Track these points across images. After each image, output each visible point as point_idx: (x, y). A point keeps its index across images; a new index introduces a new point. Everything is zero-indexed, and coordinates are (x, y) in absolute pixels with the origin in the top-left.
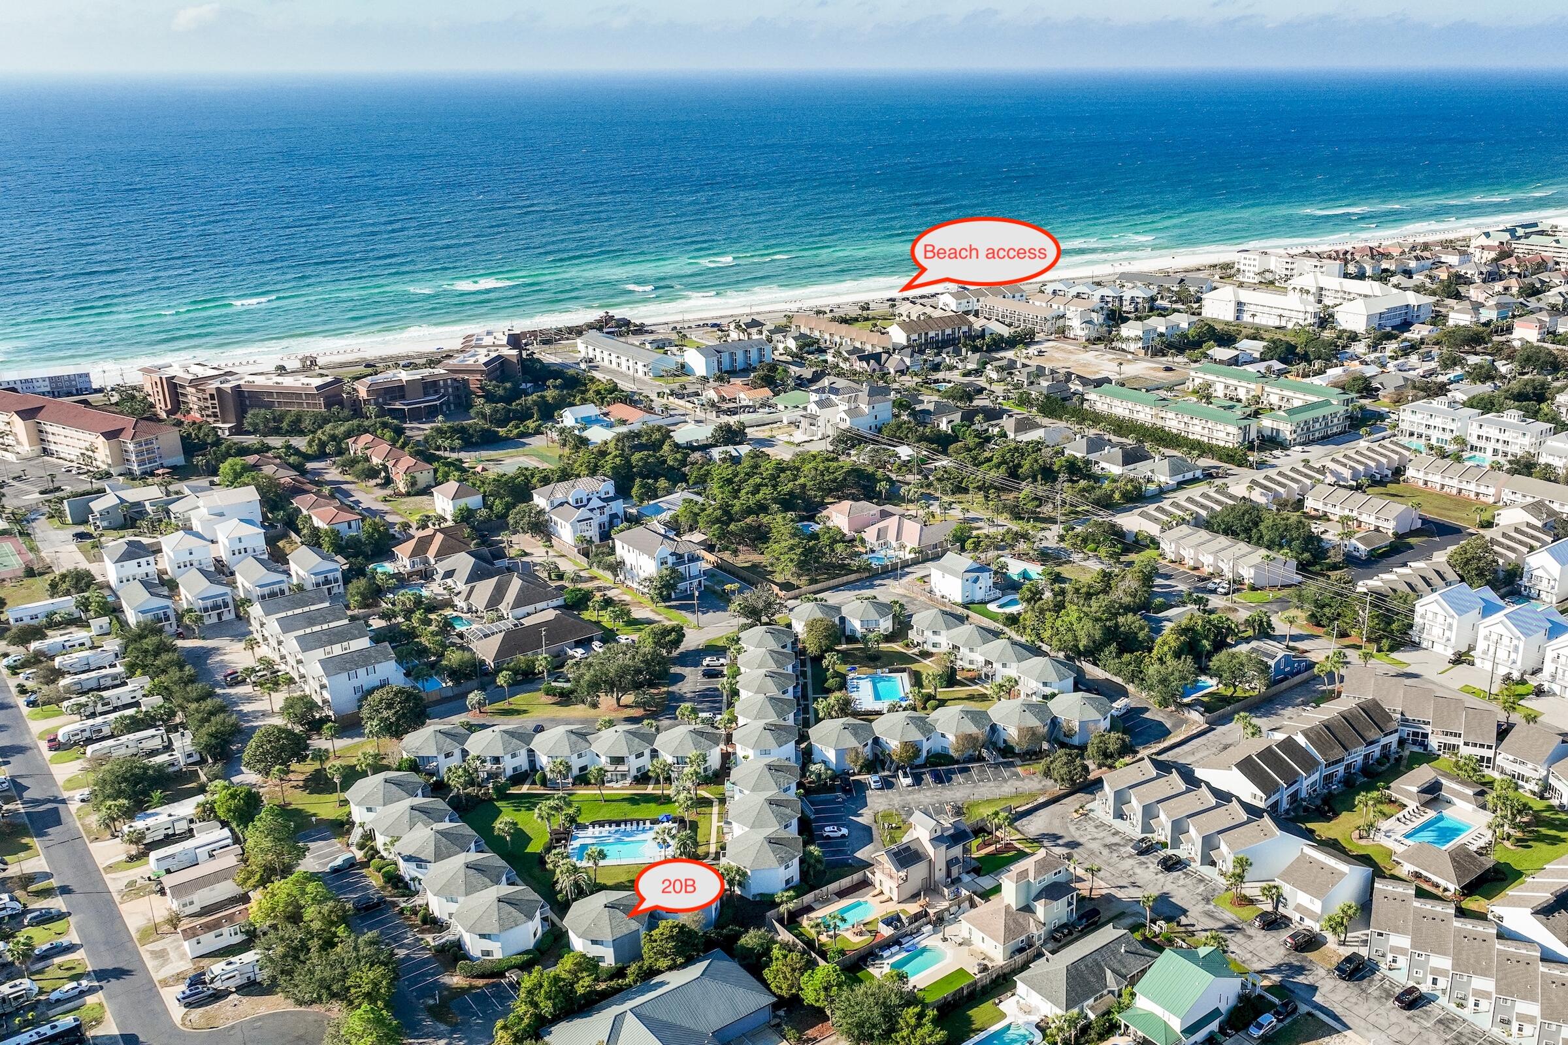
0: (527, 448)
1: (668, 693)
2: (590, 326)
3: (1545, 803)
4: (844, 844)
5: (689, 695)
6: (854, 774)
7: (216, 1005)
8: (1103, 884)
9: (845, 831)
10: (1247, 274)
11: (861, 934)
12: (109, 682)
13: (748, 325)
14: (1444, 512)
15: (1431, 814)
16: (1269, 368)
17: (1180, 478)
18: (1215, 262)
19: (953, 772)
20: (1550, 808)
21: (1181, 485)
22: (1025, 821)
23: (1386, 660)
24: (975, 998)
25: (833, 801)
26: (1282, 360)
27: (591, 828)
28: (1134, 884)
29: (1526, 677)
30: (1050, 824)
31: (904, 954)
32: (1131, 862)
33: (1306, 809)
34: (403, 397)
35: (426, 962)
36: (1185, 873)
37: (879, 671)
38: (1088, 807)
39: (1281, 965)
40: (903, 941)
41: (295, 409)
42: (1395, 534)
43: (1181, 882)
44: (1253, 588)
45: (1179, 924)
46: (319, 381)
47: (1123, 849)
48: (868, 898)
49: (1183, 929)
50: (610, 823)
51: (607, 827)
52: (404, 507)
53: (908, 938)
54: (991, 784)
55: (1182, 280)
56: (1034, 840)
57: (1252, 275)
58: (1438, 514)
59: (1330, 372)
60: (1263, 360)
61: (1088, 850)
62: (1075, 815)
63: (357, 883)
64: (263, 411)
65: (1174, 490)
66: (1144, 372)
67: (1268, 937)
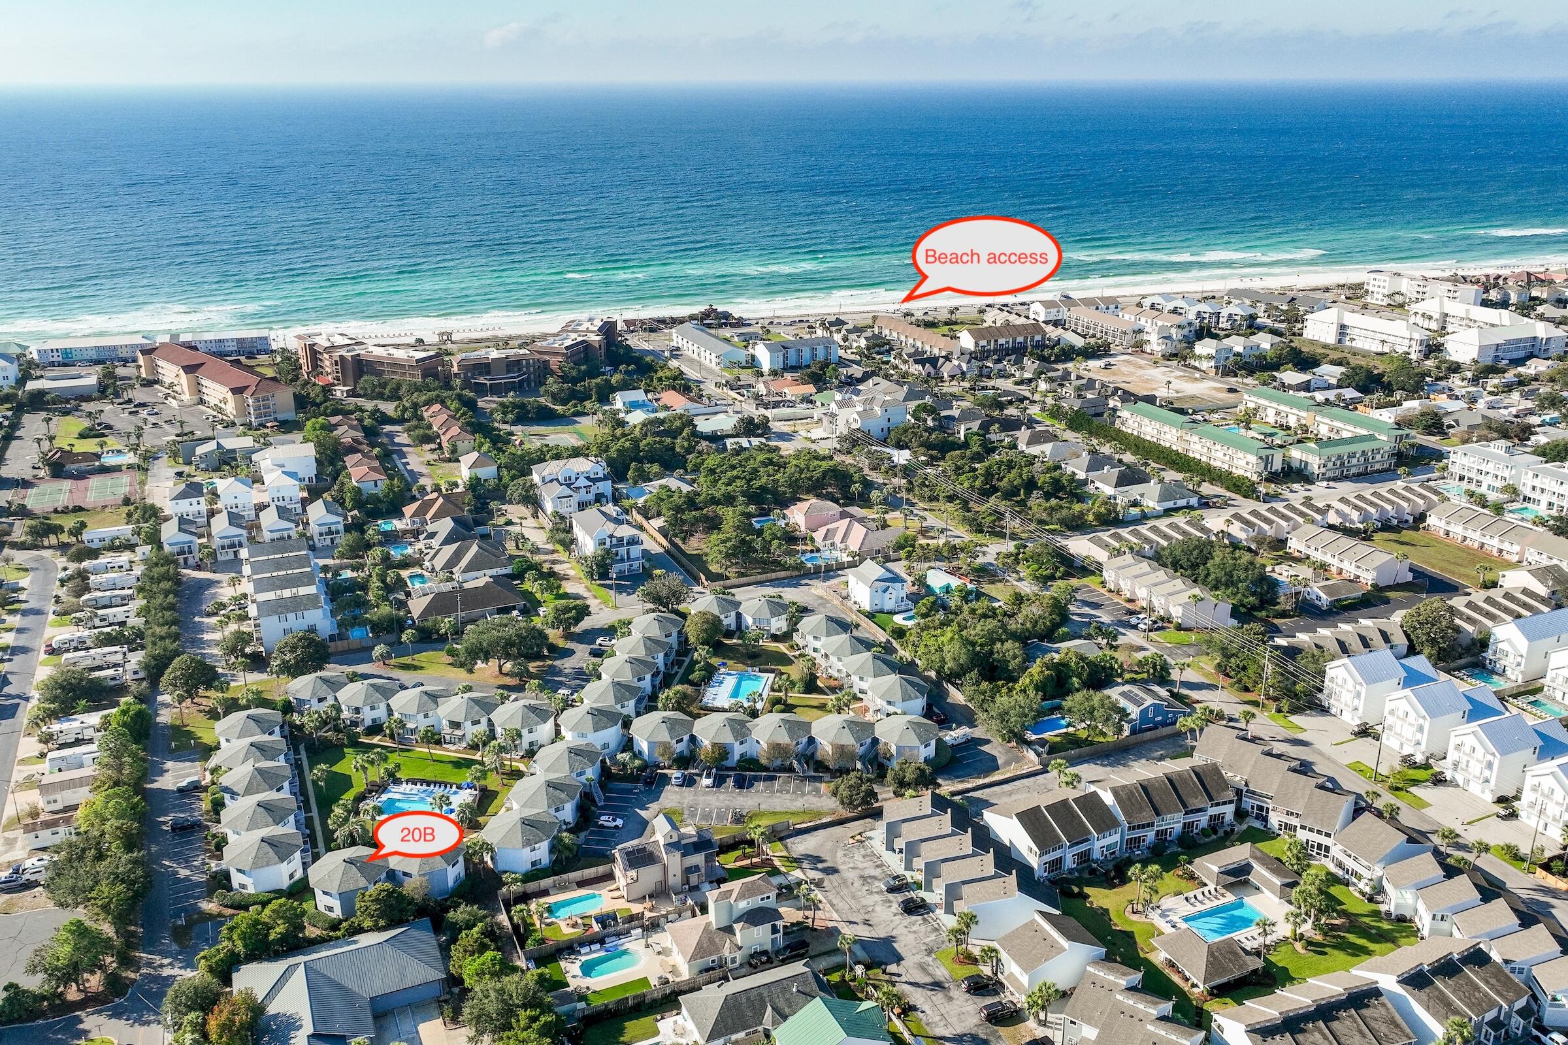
0: (577, 426)
1: (551, 666)
2: (692, 318)
3: (1373, 907)
4: (613, 835)
5: (566, 671)
6: (664, 768)
7: (21, 894)
8: (835, 916)
9: (619, 822)
10: (1376, 295)
11: (574, 926)
12: (119, 601)
13: (832, 324)
14: (1452, 567)
15: (1230, 898)
16: (1339, 396)
17: (1170, 504)
18: (1342, 282)
19: (757, 779)
20: (1376, 914)
21: (1167, 512)
22: (798, 839)
23: (1282, 722)
24: (639, 1011)
25: (630, 791)
26: (1358, 388)
27: (404, 784)
28: (866, 922)
29: (1431, 761)
30: (822, 845)
31: (602, 953)
32: (877, 898)
33: (1093, 872)
34: (488, 373)
35: (198, 885)
36: (925, 920)
37: (750, 669)
38: (868, 834)
39: (965, 1035)
40: (607, 940)
41: (397, 377)
42: (1375, 586)
43: (914, 928)
44: (1179, 628)
45: (884, 972)
46: (423, 355)
47: (877, 883)
48: (604, 892)
49: (887, 977)
50: (422, 782)
51: (418, 786)
52: (438, 472)
53: (614, 938)
54: (788, 796)
55: (1293, 299)
56: (796, 860)
57: (1380, 297)
58: (1442, 569)
59: (1407, 404)
60: (1339, 387)
61: (842, 878)
62: (851, 841)
63: (191, 804)
64: (372, 378)
65: (1158, 517)
66: (1206, 392)
67: (970, 1002)
